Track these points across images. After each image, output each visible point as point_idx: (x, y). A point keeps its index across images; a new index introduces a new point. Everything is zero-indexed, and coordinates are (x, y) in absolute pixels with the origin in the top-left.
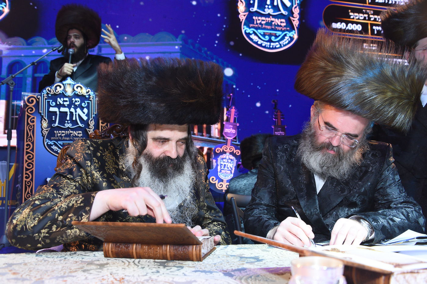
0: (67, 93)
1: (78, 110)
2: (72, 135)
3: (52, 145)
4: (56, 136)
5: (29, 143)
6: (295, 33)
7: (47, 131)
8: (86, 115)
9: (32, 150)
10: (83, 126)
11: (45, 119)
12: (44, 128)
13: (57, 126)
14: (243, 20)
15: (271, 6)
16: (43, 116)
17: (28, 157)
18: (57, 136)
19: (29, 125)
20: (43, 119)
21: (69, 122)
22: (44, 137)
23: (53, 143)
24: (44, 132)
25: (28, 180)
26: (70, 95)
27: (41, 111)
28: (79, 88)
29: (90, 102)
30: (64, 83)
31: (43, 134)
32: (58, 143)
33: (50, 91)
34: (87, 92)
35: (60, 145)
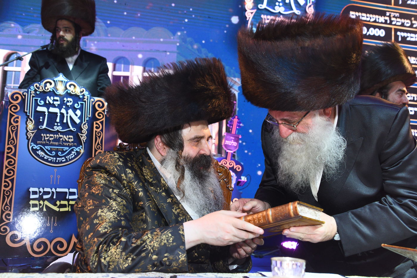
0: (58, 91)
1: (70, 112)
2: (61, 139)
3: (38, 150)
4: (43, 140)
5: (11, 146)
7: (33, 133)
8: (78, 118)
9: (14, 155)
10: (74, 130)
11: (31, 120)
12: (30, 130)
13: (45, 128)
16: (29, 115)
17: (9, 163)
18: (45, 140)
19: (11, 126)
20: (29, 119)
21: (59, 124)
22: (29, 140)
23: (39, 148)
24: (30, 134)
25: (7, 189)
26: (61, 94)
27: (27, 110)
28: (72, 87)
29: (84, 103)
30: (55, 79)
31: (28, 137)
32: (45, 148)
33: (39, 88)
34: (81, 92)
35: (47, 150)
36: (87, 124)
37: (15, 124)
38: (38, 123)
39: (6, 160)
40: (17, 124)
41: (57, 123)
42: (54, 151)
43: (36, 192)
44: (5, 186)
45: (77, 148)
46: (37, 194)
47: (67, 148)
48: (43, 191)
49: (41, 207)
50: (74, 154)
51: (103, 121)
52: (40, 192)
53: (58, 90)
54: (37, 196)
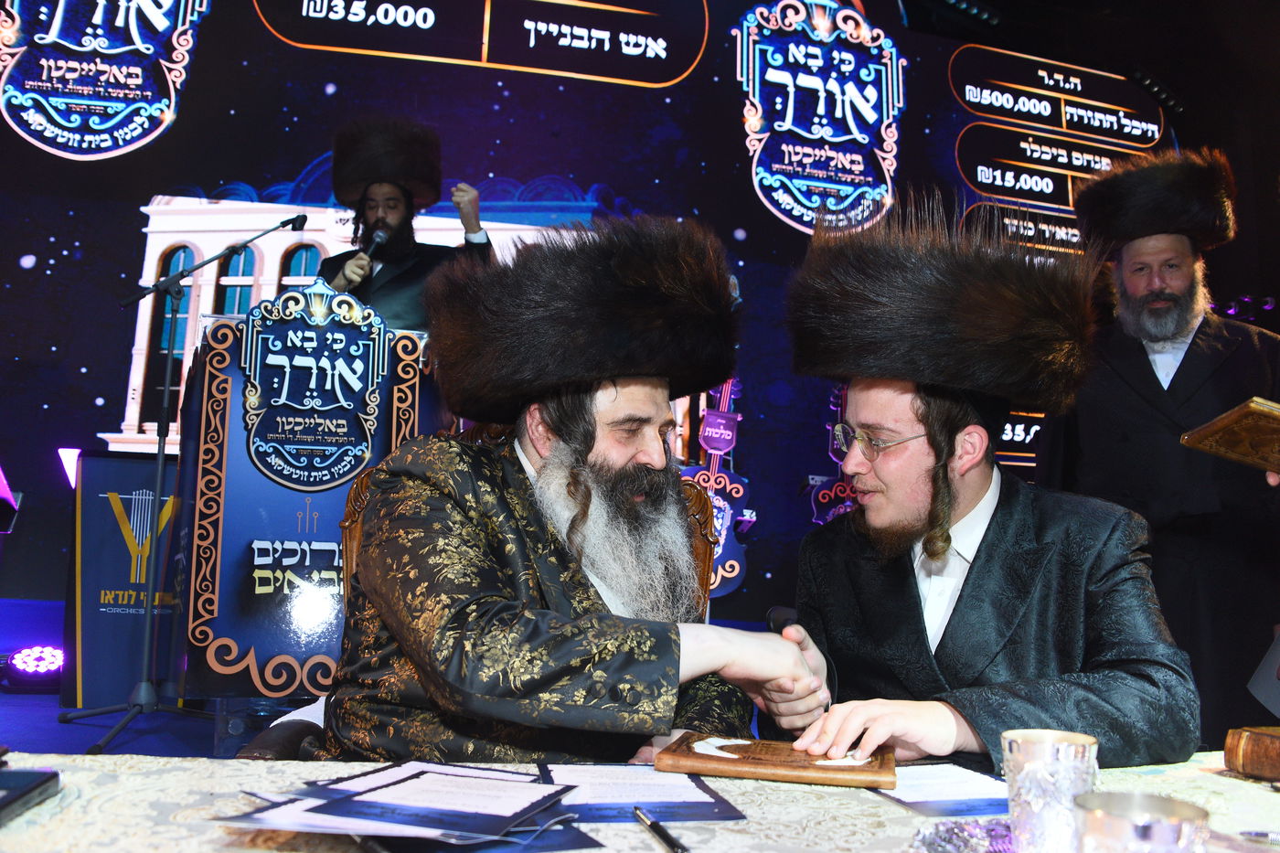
0: (312, 319)
1: (340, 364)
2: (320, 429)
3: (269, 455)
4: (280, 431)
5: (211, 446)
6: (887, 191)
7: (257, 415)
8: (358, 378)
9: (219, 465)
10: (349, 405)
11: (254, 386)
12: (251, 408)
13: (284, 404)
14: (755, 151)
15: (827, 118)
16: (250, 376)
17: (208, 485)
18: (284, 431)
19: (211, 401)
20: (248, 384)
21: (315, 394)
22: (249, 431)
23: (271, 449)
24: (251, 418)
25: (205, 544)
26: (320, 324)
27: (245, 363)
28: (345, 307)
29: (371, 343)
30: (307, 291)
31: (247, 424)
32: (284, 449)
33: (270, 312)
34: (365, 318)
35: (289, 453)
36: (379, 393)
37: (220, 397)
38: (269, 392)
39: (203, 477)
40: (223, 397)
41: (312, 391)
42: (304, 456)
43: (268, 550)
44: (202, 537)
45: (355, 448)
46: (269, 556)
47: (334, 449)
48: (283, 549)
49: (278, 585)
50: (350, 462)
51: (415, 383)
52: (275, 551)
53: (312, 316)
54: (269, 560)
